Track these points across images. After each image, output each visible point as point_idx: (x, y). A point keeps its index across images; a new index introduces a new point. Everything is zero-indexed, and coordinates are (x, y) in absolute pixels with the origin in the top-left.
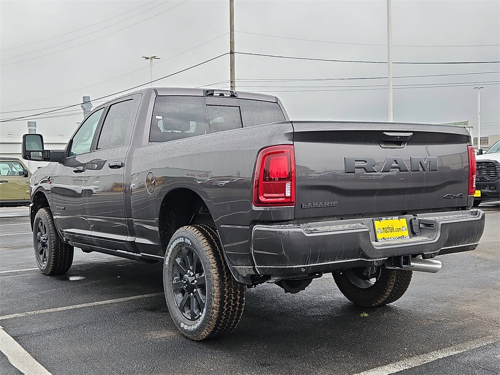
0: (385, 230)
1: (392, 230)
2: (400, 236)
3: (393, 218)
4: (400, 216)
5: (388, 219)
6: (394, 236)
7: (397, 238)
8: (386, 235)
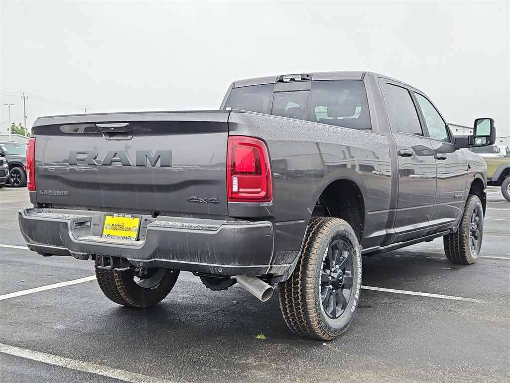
0: (114, 227)
1: (121, 228)
2: (126, 236)
3: (126, 216)
4: (133, 215)
5: (120, 215)
6: (120, 235)
7: (121, 238)
8: (113, 232)
